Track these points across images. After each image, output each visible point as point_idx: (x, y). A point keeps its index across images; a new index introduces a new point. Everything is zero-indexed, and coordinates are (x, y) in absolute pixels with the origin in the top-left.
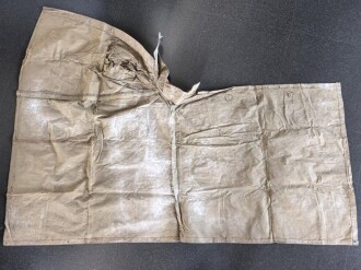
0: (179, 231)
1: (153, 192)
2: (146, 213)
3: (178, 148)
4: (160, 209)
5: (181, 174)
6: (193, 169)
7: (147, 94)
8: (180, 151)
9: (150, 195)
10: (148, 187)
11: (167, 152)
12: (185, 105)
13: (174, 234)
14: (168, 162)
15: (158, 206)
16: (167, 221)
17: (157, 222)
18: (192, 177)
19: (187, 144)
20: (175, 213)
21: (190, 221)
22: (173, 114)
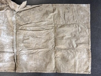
0: (16, 67)
1: (5, 50)
2: (1, 59)
3: (17, 31)
4: (8, 58)
5: (18, 43)
6: (23, 41)
7: (3, 6)
8: (18, 33)
9: (4, 52)
10: (3, 48)
11: (11, 33)
12: (21, 12)
13: (13, 69)
14: (12, 38)
15: (7, 57)
16: (11, 63)
17: (6, 63)
18: (23, 44)
19: (21, 30)
20: (15, 60)
21: (20, 63)
22: (14, 16)
